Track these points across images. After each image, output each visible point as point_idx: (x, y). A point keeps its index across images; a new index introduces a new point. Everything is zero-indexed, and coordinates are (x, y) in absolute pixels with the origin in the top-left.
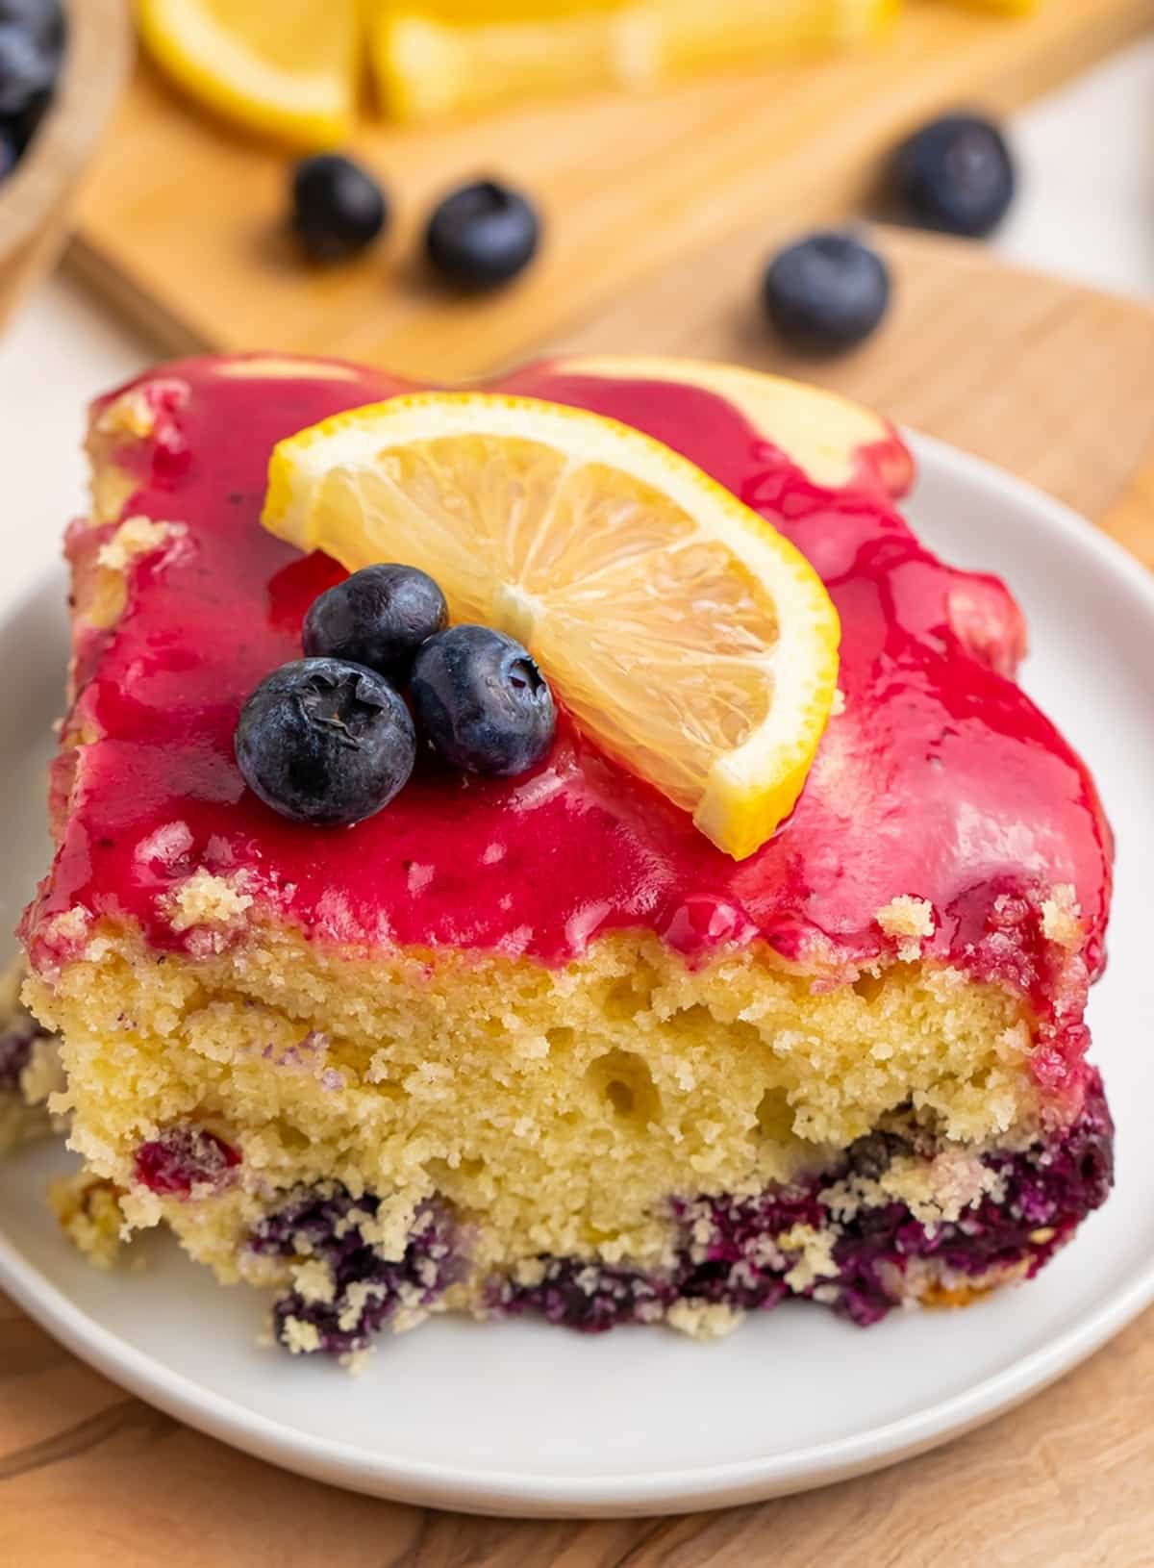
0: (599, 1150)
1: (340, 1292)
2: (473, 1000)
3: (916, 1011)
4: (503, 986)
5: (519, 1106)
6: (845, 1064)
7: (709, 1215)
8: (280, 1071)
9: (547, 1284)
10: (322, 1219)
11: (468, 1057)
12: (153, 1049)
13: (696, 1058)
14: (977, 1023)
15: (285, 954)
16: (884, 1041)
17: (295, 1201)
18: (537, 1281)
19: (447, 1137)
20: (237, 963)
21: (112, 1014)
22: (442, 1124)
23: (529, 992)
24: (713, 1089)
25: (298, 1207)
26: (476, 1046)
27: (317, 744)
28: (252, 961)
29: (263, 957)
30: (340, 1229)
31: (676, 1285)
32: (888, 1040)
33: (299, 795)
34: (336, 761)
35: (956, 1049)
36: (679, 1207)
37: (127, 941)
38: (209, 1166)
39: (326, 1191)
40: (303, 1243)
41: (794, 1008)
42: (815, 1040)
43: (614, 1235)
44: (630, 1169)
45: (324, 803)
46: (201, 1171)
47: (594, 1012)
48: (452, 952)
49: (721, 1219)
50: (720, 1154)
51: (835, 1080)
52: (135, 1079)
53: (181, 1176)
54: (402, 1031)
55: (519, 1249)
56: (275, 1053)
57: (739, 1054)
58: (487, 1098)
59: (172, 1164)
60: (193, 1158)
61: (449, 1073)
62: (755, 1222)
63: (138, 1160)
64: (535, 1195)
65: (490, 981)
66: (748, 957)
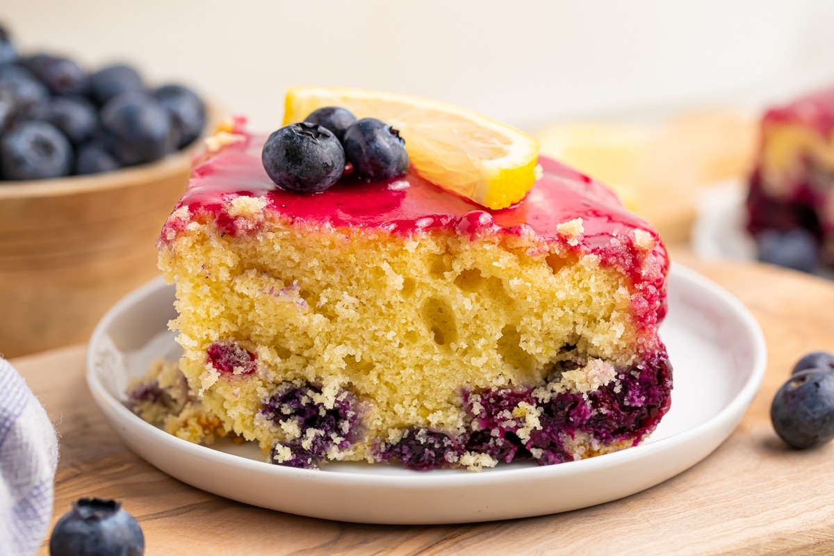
0: (427, 357)
1: (303, 433)
2: (368, 258)
3: (576, 277)
4: (383, 249)
5: (390, 325)
6: (544, 306)
7: (480, 399)
8: (277, 299)
9: (403, 441)
10: (295, 398)
11: (365, 292)
12: (217, 292)
13: (474, 299)
14: (606, 289)
15: (281, 234)
16: (561, 289)
17: (283, 389)
18: (398, 440)
19: (355, 345)
20: (258, 238)
21: (199, 265)
22: (352, 336)
23: (395, 254)
24: (482, 321)
25: (284, 390)
26: (369, 285)
27: (299, 140)
28: (265, 238)
29: (271, 236)
30: (304, 401)
31: (464, 443)
32: (564, 289)
33: (290, 164)
34: (308, 147)
35: (595, 299)
36: (466, 395)
37: (207, 226)
38: (242, 359)
39: (298, 383)
40: (286, 410)
41: (519, 268)
42: (529, 284)
43: (433, 411)
44: (441, 370)
45: (301, 168)
46: (238, 362)
47: (425, 271)
48: (358, 230)
49: (485, 403)
50: (484, 359)
51: (539, 316)
52: (209, 307)
53: (229, 364)
54: (335, 278)
55: (389, 421)
56: (275, 292)
57: (493, 301)
58: (375, 321)
59: (226, 357)
60: (235, 355)
61: (356, 301)
62: (502, 403)
63: (209, 353)
64: (397, 383)
65: (376, 248)
66: (497, 240)
